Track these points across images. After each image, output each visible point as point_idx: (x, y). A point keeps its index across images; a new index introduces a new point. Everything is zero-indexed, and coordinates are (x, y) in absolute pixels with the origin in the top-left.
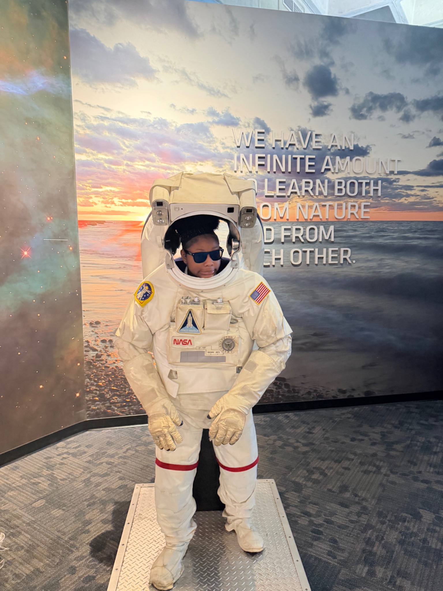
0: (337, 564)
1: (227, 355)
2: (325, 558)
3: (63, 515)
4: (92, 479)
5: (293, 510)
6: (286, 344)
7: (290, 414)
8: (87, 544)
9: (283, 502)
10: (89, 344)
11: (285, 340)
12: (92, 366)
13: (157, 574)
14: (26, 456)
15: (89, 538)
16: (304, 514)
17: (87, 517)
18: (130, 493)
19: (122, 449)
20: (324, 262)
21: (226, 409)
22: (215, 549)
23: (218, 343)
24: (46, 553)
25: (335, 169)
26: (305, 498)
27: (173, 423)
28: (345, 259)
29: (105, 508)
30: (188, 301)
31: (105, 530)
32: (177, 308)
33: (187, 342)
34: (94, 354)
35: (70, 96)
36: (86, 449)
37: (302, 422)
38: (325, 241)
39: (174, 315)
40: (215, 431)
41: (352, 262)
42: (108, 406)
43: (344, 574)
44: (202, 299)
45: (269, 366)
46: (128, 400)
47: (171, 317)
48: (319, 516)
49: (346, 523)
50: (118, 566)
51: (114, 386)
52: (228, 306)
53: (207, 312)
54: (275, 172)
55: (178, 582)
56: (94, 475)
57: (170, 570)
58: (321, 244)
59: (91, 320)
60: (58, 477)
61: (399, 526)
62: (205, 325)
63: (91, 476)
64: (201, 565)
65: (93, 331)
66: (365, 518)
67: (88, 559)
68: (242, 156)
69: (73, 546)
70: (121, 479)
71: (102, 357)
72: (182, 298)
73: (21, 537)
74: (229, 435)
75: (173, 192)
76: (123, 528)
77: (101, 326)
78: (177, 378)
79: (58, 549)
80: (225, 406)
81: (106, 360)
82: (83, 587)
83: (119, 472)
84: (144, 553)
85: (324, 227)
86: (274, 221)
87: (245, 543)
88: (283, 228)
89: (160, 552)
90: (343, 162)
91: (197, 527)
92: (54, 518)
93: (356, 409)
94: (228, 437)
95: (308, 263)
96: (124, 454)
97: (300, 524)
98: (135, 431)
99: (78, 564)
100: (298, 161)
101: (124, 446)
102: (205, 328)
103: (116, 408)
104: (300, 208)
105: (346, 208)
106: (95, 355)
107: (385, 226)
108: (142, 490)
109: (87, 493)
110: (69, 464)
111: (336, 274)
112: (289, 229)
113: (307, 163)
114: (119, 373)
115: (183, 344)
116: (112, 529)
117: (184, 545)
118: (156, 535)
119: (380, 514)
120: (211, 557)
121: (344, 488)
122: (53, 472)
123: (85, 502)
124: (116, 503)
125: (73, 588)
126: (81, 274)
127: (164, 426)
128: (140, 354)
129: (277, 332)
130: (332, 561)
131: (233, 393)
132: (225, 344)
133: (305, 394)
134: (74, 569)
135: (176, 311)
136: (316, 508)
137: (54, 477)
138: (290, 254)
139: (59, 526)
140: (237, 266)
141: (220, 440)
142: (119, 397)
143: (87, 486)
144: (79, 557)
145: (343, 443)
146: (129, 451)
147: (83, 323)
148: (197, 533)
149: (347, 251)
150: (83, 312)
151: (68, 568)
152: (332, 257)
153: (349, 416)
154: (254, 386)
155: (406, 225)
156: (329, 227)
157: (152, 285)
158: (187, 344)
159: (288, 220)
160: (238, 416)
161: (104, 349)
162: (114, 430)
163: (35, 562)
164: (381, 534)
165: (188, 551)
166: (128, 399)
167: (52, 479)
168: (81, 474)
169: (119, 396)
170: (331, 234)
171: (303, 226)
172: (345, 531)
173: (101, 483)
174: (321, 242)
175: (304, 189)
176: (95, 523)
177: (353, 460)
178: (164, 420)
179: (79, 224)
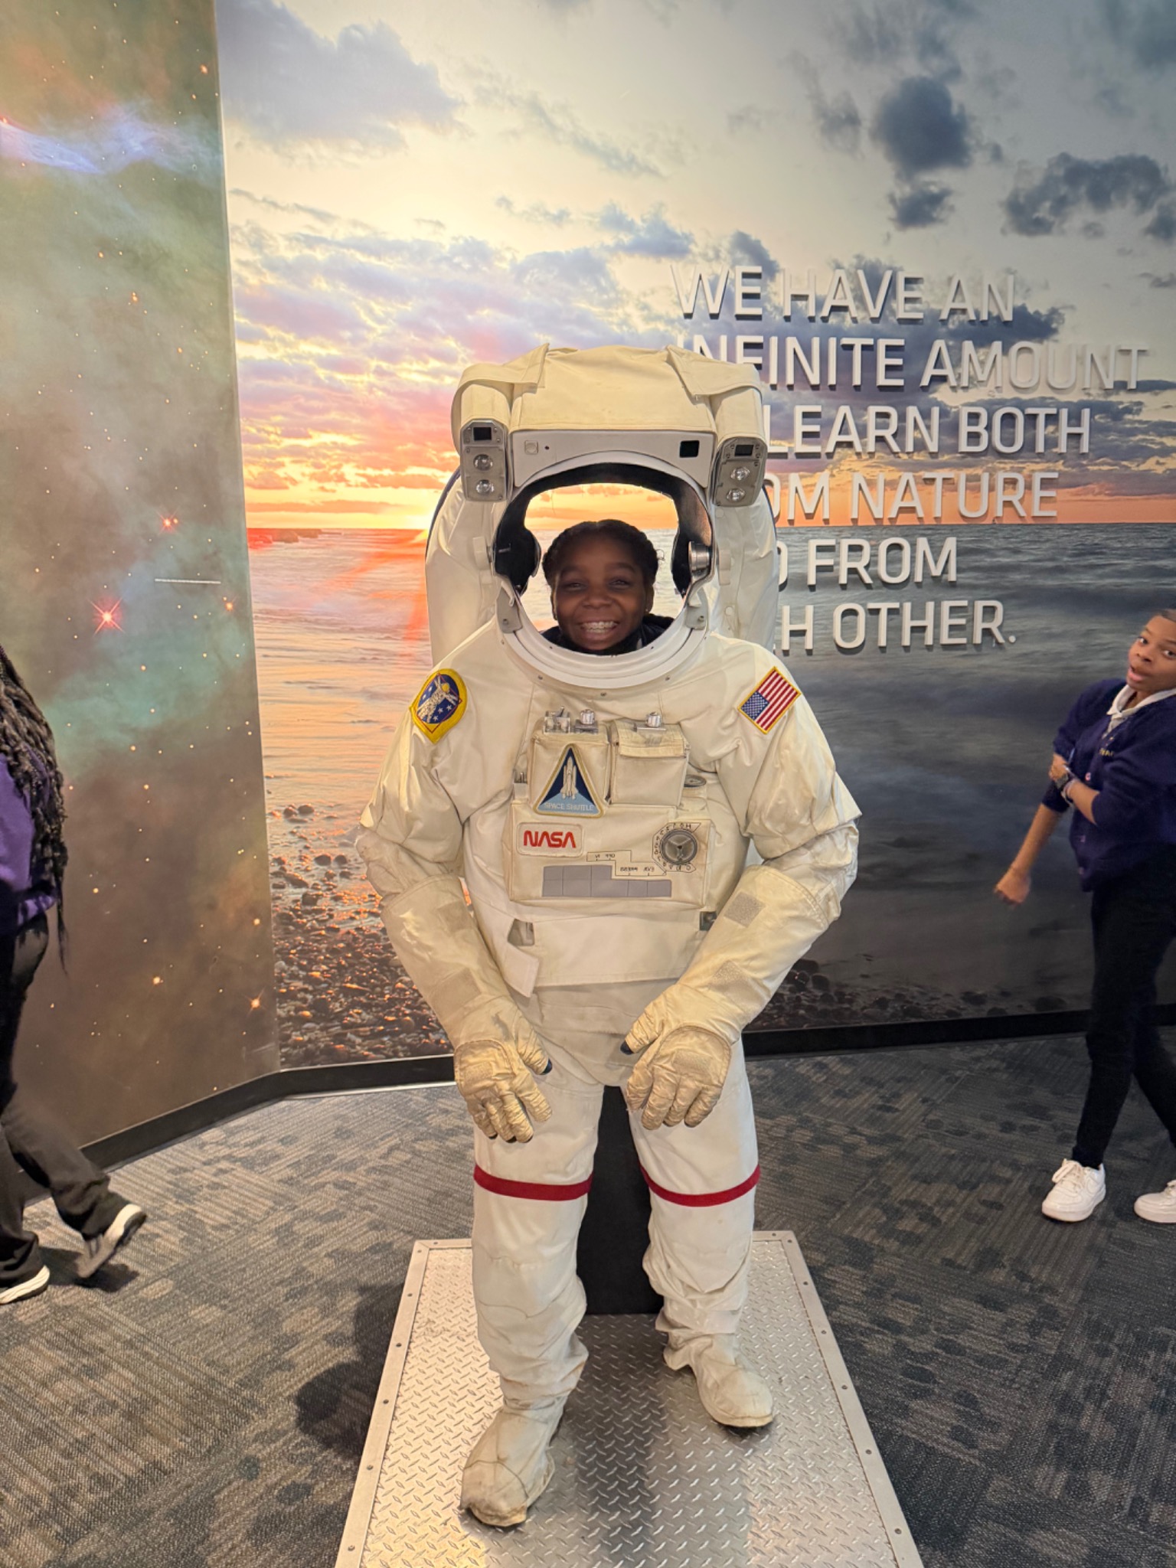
0: (978, 1463)
1: (675, 875)
2: (945, 1445)
3: (222, 1320)
4: (298, 1227)
5: (849, 1315)
6: (840, 847)
7: (831, 1060)
8: (289, 1398)
9: (820, 1294)
10: (283, 869)
11: (839, 838)
12: (292, 928)
13: (480, 1483)
14: (121, 1163)
15: (292, 1384)
16: (879, 1325)
17: (287, 1327)
18: (402, 1264)
19: (376, 1147)
20: (929, 641)
21: (674, 1026)
22: (637, 1418)
23: (649, 844)
24: (179, 1422)
25: (959, 378)
26: (881, 1284)
27: (524, 1067)
28: (987, 632)
29: (334, 1304)
30: (564, 722)
31: (335, 1362)
32: (533, 741)
33: (563, 838)
34: (296, 893)
35: (219, 180)
36: (280, 1148)
37: (863, 1079)
38: (931, 580)
39: (522, 766)
40: (646, 1087)
41: (1007, 640)
42: (338, 1035)
43: (999, 1489)
44: (602, 717)
45: (795, 908)
46: (391, 1018)
47: (514, 770)
48: (923, 1332)
49: (999, 1352)
50: (374, 1460)
51: (351, 982)
52: (679, 737)
53: (617, 753)
54: (790, 387)
55: (538, 1505)
56: (304, 1216)
57: (516, 1471)
58: (919, 591)
59: (287, 802)
60: (206, 1220)
61: (1149, 1363)
62: (614, 792)
63: (296, 1219)
64: (601, 1459)
65: (292, 833)
66: (1051, 1340)
67: (290, 1440)
68: (699, 341)
69: (251, 1403)
70: (374, 1226)
71: (319, 902)
72: (547, 714)
73: (111, 1377)
74: (683, 1099)
75: (520, 399)
76: (385, 1357)
77: (315, 819)
78: (533, 944)
79: (211, 1411)
80: (670, 1018)
81: (330, 910)
82: (278, 1513)
83: (371, 1209)
84: (442, 1426)
85: (929, 541)
86: (788, 525)
87: (720, 1403)
88: (813, 544)
89: (488, 1423)
90: (982, 358)
91: (589, 1358)
92: (198, 1329)
93: (1012, 1046)
94: (682, 1103)
95: (883, 642)
96: (383, 1162)
97: (869, 1351)
98: (411, 1100)
99: (264, 1453)
100: (857, 353)
101: (382, 1139)
102: (613, 798)
103: (358, 1040)
104: (860, 488)
105: (992, 489)
106: (300, 896)
107: (1099, 538)
108: (432, 1257)
109: (285, 1264)
110: (234, 1187)
111: (961, 675)
112: (829, 549)
113: (883, 361)
114: (364, 946)
115: (550, 845)
116: (354, 1358)
117: (553, 1403)
118: (474, 1376)
119: (1094, 1329)
120: (628, 1438)
121: (988, 1258)
122: (192, 1207)
123: (279, 1288)
124: (363, 1290)
125: (252, 1517)
126: (258, 678)
127: (498, 1075)
128: (429, 876)
129: (816, 813)
130: (965, 1454)
131: (696, 983)
132: (671, 845)
133: (872, 1006)
134: (254, 1465)
135: (529, 751)
136: (913, 1310)
137: (195, 1220)
138: (831, 618)
139: (212, 1349)
140: (702, 625)
141: (659, 1112)
142: (365, 1011)
143: (285, 1245)
144: (266, 1432)
145: (980, 1136)
146: (397, 1154)
147: (267, 811)
148: (589, 1373)
149: (993, 609)
150: (265, 780)
151: (238, 1462)
152: (952, 627)
153: (994, 1064)
154: (754, 963)
155: (1158, 534)
156: (943, 541)
157: (460, 679)
158: (563, 844)
159: (826, 521)
160: (709, 1045)
161: (323, 881)
162: (354, 1098)
163: (148, 1444)
164: (1097, 1382)
165: (564, 1424)
166: (390, 1014)
167: (191, 1225)
168: (268, 1214)
169: (366, 1007)
170: (947, 562)
171: (869, 540)
172: (997, 1372)
173: (322, 1236)
174: (919, 585)
175: (872, 433)
176: (309, 1344)
177: (1008, 1181)
178: (498, 1057)
179: (251, 539)
